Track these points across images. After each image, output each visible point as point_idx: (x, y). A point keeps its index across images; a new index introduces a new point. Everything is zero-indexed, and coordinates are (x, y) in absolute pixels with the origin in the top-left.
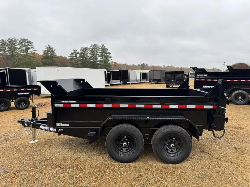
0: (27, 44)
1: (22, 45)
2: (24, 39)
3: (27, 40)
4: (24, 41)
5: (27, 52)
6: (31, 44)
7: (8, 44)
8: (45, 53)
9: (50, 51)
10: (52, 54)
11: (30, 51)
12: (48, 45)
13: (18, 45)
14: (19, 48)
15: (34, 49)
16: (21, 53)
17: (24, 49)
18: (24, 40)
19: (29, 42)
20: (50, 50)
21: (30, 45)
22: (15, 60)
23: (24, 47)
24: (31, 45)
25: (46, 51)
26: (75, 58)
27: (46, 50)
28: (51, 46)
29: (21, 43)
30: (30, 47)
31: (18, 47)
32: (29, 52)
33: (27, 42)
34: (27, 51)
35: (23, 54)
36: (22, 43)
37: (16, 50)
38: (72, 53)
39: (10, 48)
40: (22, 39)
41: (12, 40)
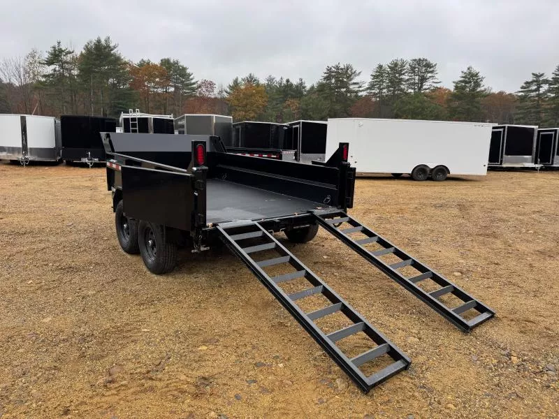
0: (424, 69)
1: (414, 72)
2: (420, 60)
3: (426, 60)
4: (419, 65)
5: (422, 86)
6: (431, 70)
7: (388, 73)
8: (456, 88)
9: (470, 82)
10: (474, 89)
11: (426, 85)
12: (469, 69)
13: (406, 74)
14: (408, 80)
15: (435, 81)
16: (410, 91)
17: (417, 81)
18: (419, 62)
19: (428, 65)
20: (471, 78)
21: (430, 72)
22: (395, 105)
23: (417, 78)
24: (432, 72)
25: (461, 81)
26: (533, 94)
27: (462, 79)
28: (475, 69)
29: (413, 68)
30: (429, 75)
31: (406, 77)
32: (424, 87)
33: (425, 66)
34: (422, 84)
35: (412, 91)
36: (415, 68)
37: (402, 84)
38: (527, 83)
39: (391, 81)
40: (415, 60)
41: (396, 65)
